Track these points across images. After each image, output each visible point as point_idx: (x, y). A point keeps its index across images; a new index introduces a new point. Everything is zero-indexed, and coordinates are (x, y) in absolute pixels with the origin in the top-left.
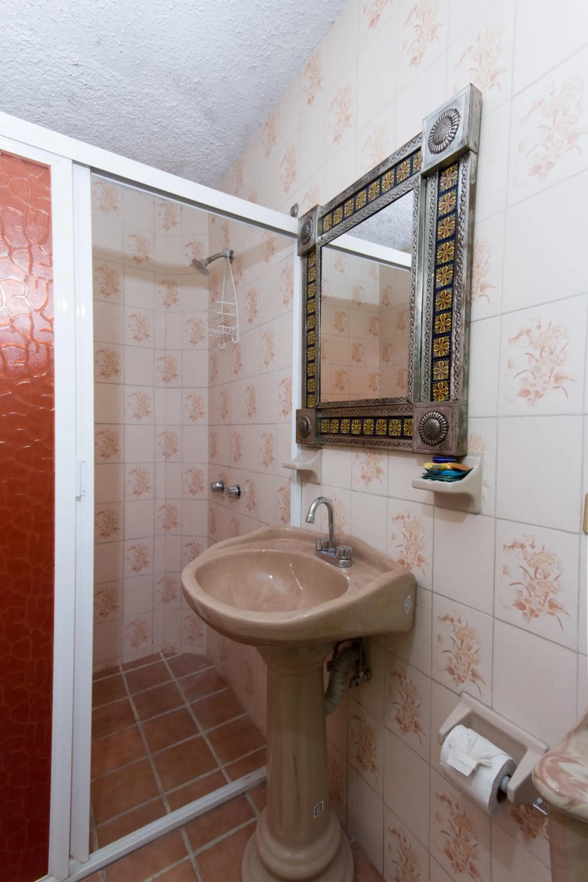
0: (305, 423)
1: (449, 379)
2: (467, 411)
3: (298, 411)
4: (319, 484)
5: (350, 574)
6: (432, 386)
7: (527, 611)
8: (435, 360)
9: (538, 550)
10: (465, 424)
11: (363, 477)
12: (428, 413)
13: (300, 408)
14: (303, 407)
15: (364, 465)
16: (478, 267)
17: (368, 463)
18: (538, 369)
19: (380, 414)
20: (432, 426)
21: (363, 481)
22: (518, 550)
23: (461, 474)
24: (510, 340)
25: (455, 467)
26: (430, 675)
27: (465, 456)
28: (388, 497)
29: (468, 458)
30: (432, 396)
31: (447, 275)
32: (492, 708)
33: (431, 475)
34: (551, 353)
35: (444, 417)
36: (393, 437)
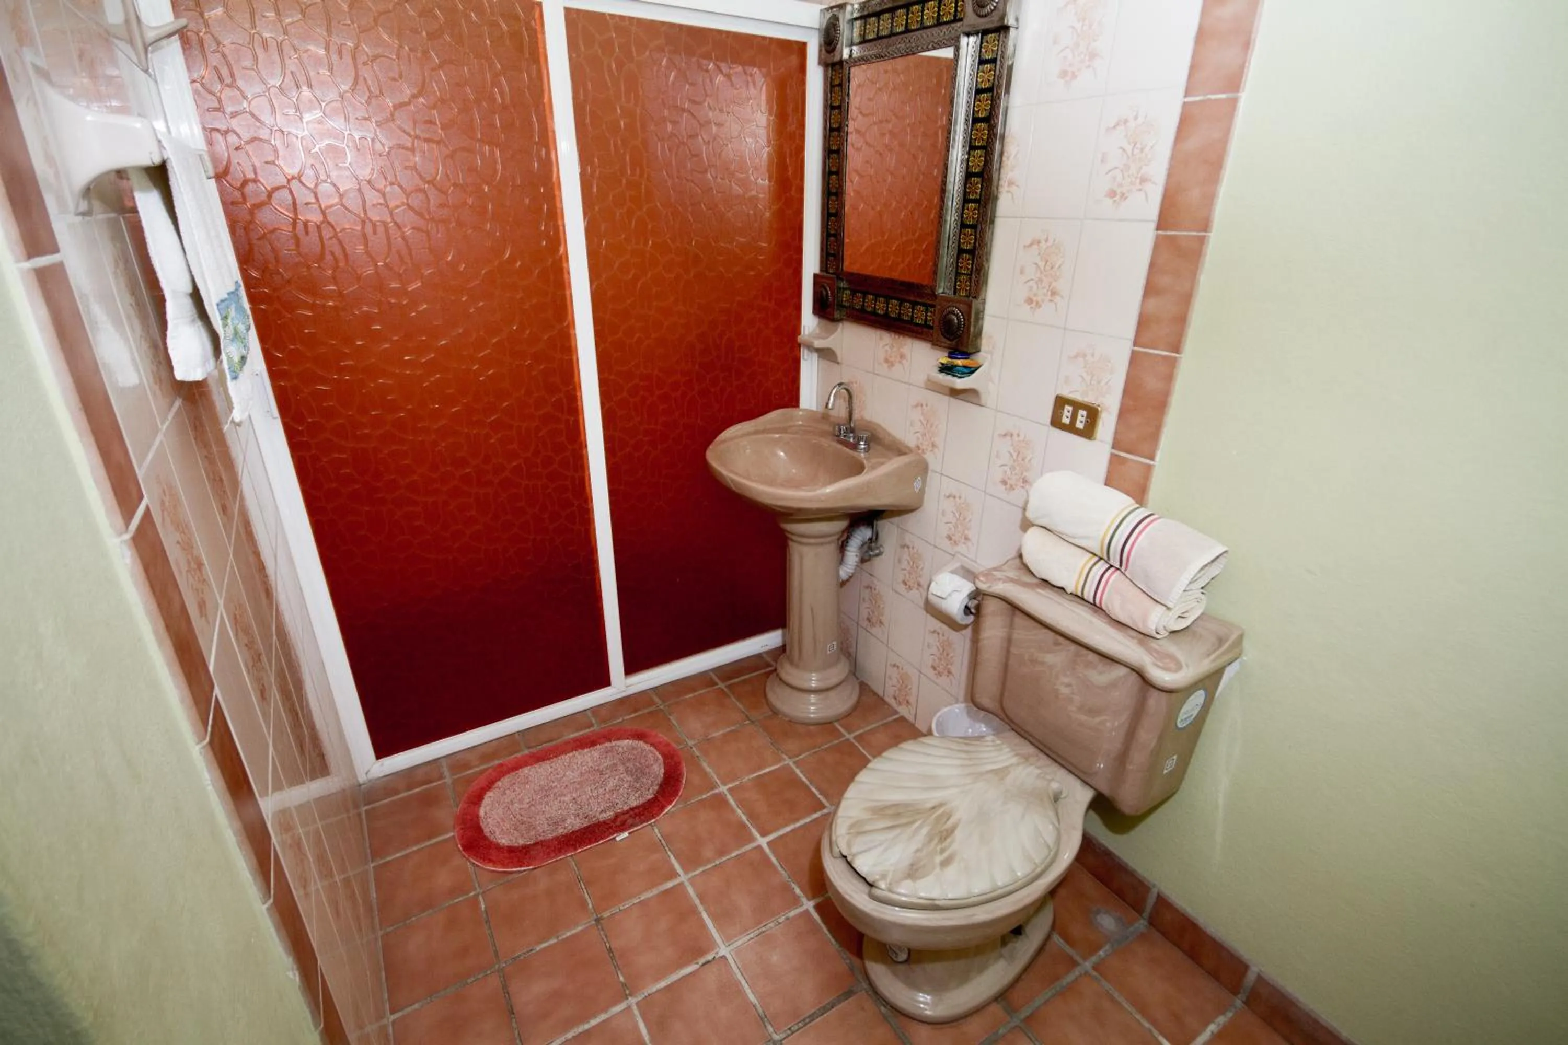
0: (824, 293)
1: (971, 275)
2: (984, 309)
3: (816, 276)
4: (838, 363)
5: (867, 459)
6: (956, 279)
7: (1008, 486)
8: (961, 251)
9: (1021, 438)
10: (980, 322)
11: (886, 361)
12: (948, 307)
13: (817, 271)
14: (821, 270)
15: (887, 348)
16: (1008, 158)
17: (892, 347)
18: (1041, 280)
19: (907, 298)
20: (951, 321)
21: (886, 365)
22: (1008, 438)
23: (971, 371)
24: (1025, 247)
25: (965, 364)
26: (933, 543)
27: (979, 351)
28: (910, 384)
29: (981, 354)
30: (955, 289)
31: (979, 161)
32: (975, 562)
33: (946, 369)
34: (1052, 268)
35: (962, 314)
36: (918, 325)
